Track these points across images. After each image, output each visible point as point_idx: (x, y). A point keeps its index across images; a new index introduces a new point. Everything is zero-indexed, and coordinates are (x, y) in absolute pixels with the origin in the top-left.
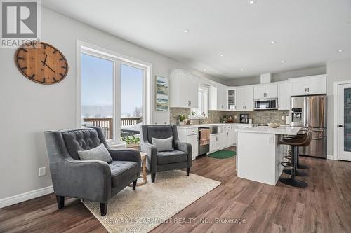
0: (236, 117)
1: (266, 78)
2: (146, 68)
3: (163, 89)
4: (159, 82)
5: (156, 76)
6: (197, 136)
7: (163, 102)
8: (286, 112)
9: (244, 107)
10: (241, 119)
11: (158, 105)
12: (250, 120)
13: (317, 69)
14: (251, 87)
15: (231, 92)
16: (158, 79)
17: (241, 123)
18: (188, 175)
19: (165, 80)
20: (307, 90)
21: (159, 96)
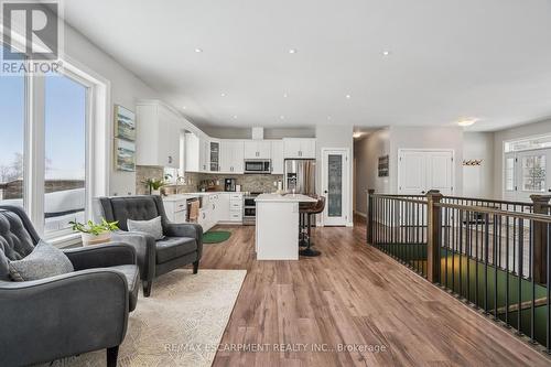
0: (218, 183)
1: (258, 133)
2: (95, 85)
3: (128, 132)
4: (122, 117)
5: (116, 106)
6: (185, 212)
7: (126, 155)
8: (278, 177)
9: (232, 169)
10: (227, 185)
11: (120, 161)
12: (238, 187)
13: (306, 132)
14: (240, 143)
15: (214, 146)
16: (121, 111)
17: (226, 190)
18: (195, 272)
19: (132, 116)
20: (300, 153)
21: (122, 144)
